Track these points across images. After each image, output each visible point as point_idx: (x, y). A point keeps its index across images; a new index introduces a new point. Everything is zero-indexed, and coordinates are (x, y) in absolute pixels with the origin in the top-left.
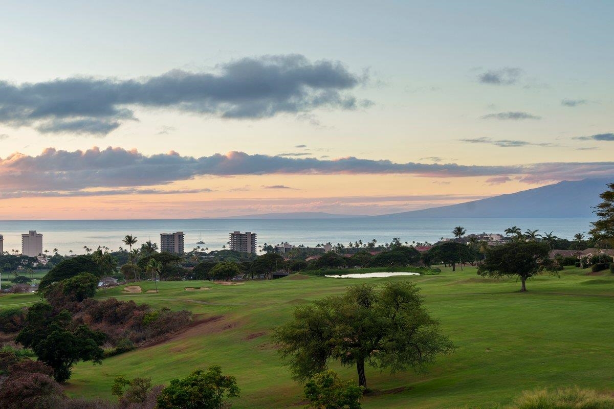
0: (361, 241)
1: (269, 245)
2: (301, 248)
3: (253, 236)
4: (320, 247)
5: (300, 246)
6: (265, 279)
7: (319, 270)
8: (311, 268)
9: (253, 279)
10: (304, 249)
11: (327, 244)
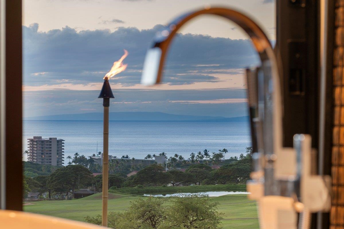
0: (206, 150)
1: (80, 155)
2: (124, 161)
3: (60, 143)
4: (151, 159)
5: (123, 157)
6: (63, 199)
7: (136, 187)
8: (129, 185)
9: (51, 200)
10: (129, 161)
11: (160, 154)
